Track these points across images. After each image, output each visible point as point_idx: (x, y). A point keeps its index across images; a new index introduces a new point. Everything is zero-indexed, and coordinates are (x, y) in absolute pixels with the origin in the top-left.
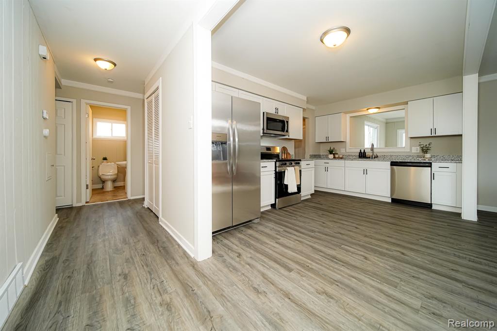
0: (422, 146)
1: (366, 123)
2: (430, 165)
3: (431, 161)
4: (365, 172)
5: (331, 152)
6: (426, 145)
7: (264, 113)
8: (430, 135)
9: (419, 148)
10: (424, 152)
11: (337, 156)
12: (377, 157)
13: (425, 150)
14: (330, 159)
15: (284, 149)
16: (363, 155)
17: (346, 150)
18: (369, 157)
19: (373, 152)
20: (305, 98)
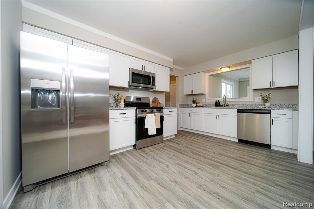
0: (263, 96)
1: (223, 80)
2: (269, 112)
3: (270, 109)
4: (218, 117)
5: (194, 102)
6: (267, 95)
7: (129, 69)
8: (270, 87)
9: (260, 98)
10: (265, 101)
11: (198, 105)
12: (228, 105)
13: (265, 100)
14: (193, 107)
15: (155, 99)
16: (218, 104)
17: (206, 100)
18: (222, 106)
19: (225, 102)
20: (172, 60)
